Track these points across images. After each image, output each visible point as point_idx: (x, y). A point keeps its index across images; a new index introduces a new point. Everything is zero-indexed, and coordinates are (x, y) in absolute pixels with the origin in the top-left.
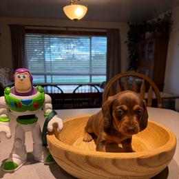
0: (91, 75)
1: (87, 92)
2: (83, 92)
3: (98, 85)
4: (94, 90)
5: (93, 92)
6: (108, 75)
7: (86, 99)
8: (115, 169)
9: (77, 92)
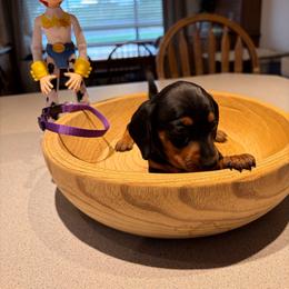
0: (137, 28)
1: (131, 56)
2: (125, 56)
3: (150, 43)
4: (143, 52)
5: (142, 55)
6: (166, 26)
7: (132, 68)
8: (186, 207)
9: (114, 57)
